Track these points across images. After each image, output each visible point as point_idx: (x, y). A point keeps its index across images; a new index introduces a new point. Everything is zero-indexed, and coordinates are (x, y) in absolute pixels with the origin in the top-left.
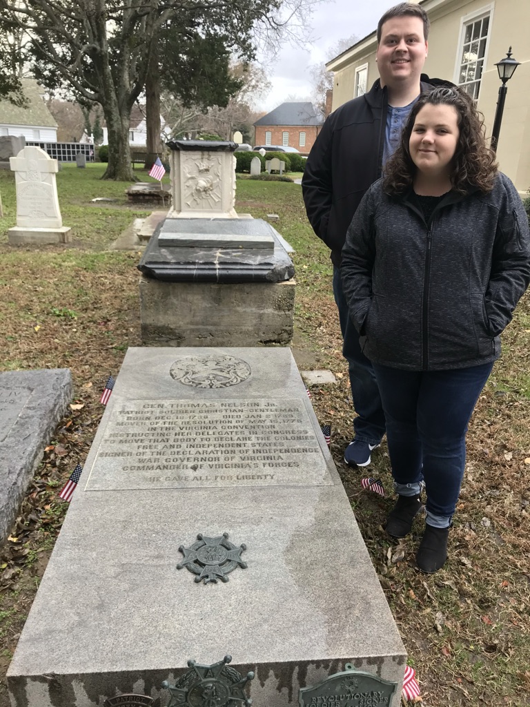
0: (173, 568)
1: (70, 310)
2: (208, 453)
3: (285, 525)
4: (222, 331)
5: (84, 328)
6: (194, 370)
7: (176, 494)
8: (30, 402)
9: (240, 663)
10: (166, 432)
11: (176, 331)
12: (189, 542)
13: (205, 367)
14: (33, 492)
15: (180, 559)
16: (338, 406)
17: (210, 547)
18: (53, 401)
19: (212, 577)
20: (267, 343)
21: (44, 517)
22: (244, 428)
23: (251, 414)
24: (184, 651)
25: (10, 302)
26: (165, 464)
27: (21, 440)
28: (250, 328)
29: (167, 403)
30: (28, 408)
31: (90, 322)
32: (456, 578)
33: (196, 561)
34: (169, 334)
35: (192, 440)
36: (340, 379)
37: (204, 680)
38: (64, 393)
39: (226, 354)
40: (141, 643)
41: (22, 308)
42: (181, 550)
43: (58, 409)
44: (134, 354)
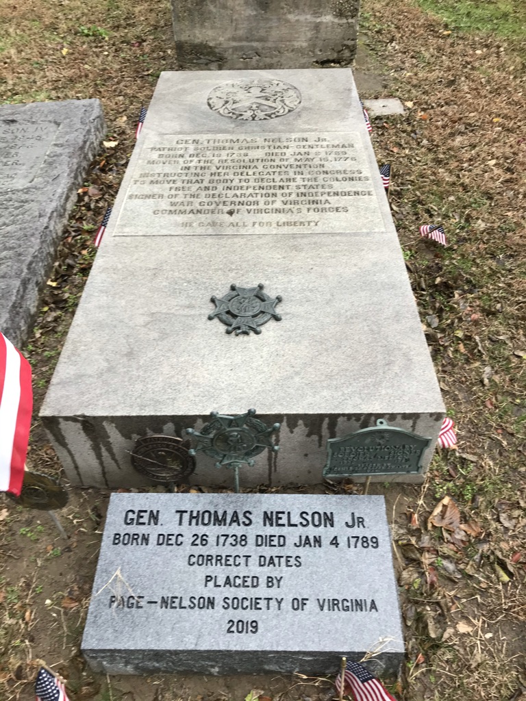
0: (205, 318)
1: (99, 28)
2: (247, 195)
3: (326, 277)
4: (270, 48)
5: (116, 50)
6: (235, 98)
7: (209, 240)
8: (57, 138)
9: (268, 413)
10: (201, 172)
11: (217, 50)
12: (222, 292)
13: (248, 94)
14: (68, 237)
15: (212, 310)
16: (403, 142)
17: (243, 298)
18: (82, 138)
19: (244, 328)
20: (324, 63)
21: (81, 262)
22: (289, 167)
23: (297, 151)
24: (212, 400)
25: (34, 21)
26: (199, 208)
27: (50, 180)
28: (305, 45)
29: (203, 138)
30: (56, 145)
31: (122, 42)
32: (512, 333)
33: (228, 312)
34: (208, 54)
35: (229, 181)
36: (409, 109)
37: (228, 429)
38: (95, 128)
39: (273, 78)
40: (170, 391)
41: (47, 28)
42: (213, 301)
43: (89, 147)
44: (168, 80)
